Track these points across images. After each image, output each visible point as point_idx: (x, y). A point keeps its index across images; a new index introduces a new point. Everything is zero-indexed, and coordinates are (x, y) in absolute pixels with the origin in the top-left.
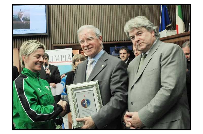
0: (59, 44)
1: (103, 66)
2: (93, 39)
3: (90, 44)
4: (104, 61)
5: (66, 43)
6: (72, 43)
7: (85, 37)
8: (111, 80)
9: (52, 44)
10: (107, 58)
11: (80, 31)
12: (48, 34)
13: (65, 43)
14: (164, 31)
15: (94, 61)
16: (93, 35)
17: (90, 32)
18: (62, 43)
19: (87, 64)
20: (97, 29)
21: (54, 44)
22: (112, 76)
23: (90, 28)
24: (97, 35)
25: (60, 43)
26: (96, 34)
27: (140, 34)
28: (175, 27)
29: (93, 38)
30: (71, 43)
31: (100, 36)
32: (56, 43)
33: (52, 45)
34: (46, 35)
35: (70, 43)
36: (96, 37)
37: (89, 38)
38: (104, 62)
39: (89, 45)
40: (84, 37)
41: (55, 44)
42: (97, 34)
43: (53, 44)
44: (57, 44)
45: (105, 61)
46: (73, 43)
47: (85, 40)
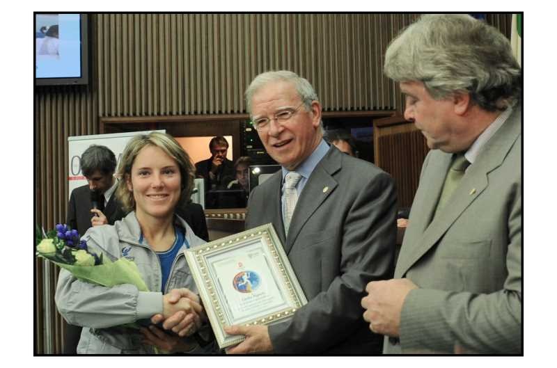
0: (122, 115)
1: (325, 190)
2: (293, 113)
3: (285, 130)
4: (329, 176)
5: (147, 114)
6: (165, 114)
7: (270, 108)
8: (345, 228)
9: (101, 115)
10: (339, 167)
11: (256, 91)
12: (85, 81)
13: (144, 114)
15: (301, 178)
16: (293, 100)
17: (283, 93)
18: (134, 115)
19: (282, 186)
20: (306, 81)
21: (107, 115)
22: (348, 219)
23: (285, 79)
24: (305, 100)
25: (125, 114)
26: (303, 97)
29: (294, 111)
30: (162, 113)
31: (314, 102)
32: (113, 114)
33: (98, 118)
34: (79, 86)
35: (159, 114)
36: (302, 108)
37: (282, 110)
38: (331, 177)
39: (282, 132)
40: (267, 107)
41: (110, 115)
42: (305, 96)
43: (104, 115)
44: (116, 115)
45: (332, 175)
46: (171, 114)
47: (271, 117)
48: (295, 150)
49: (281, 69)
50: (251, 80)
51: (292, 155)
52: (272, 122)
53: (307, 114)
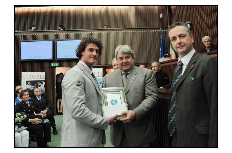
14: (162, 58)
27: (128, 58)
28: (169, 56)
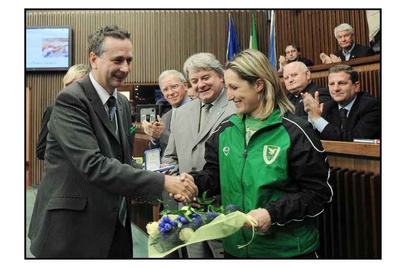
3: (175, 92)
16: (177, 81)
26: (181, 80)
29: (178, 85)
36: (181, 84)
37: (173, 85)
40: (168, 84)
48: (178, 100)
49: (171, 69)
50: (161, 73)
51: (177, 101)
52: (170, 90)
53: (182, 87)
